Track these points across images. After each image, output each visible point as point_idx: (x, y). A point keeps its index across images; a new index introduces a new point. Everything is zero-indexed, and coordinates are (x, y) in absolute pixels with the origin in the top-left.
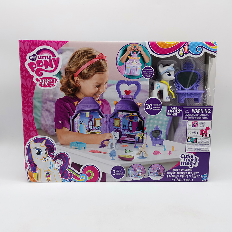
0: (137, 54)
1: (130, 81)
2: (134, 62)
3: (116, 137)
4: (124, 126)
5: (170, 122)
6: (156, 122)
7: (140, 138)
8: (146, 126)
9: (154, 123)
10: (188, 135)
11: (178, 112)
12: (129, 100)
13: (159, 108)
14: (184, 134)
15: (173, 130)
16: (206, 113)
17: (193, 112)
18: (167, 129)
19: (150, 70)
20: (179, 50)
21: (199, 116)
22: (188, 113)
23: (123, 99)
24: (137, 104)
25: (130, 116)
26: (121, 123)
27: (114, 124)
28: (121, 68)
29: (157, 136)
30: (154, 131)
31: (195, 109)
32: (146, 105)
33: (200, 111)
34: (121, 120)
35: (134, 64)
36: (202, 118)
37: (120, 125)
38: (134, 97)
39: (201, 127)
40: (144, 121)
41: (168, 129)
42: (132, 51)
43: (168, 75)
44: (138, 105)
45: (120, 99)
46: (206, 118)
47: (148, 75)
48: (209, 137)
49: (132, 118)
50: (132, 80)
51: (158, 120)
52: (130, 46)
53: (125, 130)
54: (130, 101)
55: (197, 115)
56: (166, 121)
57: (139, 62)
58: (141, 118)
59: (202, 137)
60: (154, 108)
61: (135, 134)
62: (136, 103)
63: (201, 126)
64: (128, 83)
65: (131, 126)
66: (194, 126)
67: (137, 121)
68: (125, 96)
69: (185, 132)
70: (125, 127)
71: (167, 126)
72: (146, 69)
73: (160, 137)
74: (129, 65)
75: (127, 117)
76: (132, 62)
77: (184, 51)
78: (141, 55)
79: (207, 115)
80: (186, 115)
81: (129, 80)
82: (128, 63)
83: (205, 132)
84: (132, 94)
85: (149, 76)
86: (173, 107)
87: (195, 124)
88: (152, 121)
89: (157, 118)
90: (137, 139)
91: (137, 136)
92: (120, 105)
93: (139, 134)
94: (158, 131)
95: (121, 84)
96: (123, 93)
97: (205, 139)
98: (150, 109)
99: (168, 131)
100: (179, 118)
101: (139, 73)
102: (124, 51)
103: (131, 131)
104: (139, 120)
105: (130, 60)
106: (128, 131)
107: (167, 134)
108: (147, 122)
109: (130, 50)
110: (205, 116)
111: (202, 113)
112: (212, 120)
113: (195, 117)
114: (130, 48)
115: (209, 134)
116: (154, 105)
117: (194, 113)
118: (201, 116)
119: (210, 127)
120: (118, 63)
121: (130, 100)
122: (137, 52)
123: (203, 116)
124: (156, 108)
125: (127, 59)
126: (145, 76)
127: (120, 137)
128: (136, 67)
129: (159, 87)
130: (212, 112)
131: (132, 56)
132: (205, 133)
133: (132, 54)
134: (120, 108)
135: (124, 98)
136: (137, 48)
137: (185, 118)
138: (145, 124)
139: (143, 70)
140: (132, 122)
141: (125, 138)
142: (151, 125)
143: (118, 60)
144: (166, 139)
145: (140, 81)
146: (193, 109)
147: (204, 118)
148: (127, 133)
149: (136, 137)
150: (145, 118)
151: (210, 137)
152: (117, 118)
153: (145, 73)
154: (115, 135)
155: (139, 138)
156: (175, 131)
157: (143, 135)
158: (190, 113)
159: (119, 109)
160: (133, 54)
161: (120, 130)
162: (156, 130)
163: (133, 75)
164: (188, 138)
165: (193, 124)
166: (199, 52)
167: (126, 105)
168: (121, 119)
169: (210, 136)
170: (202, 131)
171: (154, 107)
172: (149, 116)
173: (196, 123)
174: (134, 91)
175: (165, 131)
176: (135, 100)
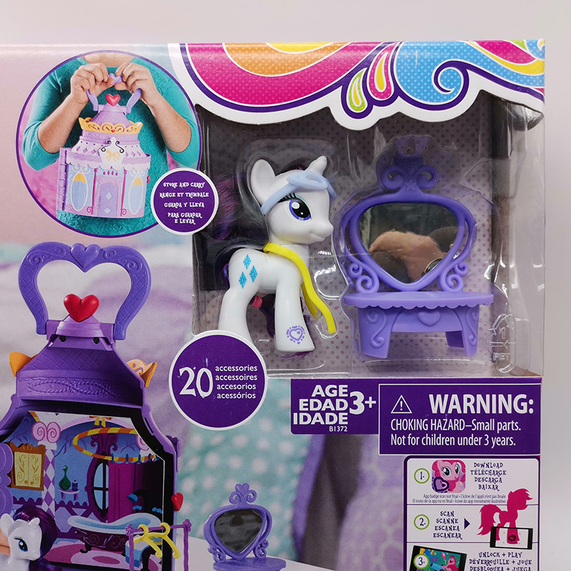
0: (124, 109)
1: (93, 248)
2: (113, 147)
3: (24, 547)
4: (64, 484)
5: (314, 463)
6: (235, 463)
7: (154, 552)
8: (184, 486)
9: (224, 471)
10: (415, 537)
11: (355, 407)
12: (90, 345)
13: (251, 392)
14: (390, 531)
15: (328, 506)
16: (504, 417)
17: (434, 411)
18: (296, 504)
19: (196, 190)
20: (345, 84)
21: (467, 433)
22: (408, 417)
23: (59, 344)
24: (132, 369)
25: (96, 431)
26: (50, 472)
27: (12, 474)
28: (41, 179)
29: (248, 541)
30: (230, 513)
31: (443, 391)
32: (182, 371)
33: (475, 405)
34: (50, 456)
35: (111, 159)
36: (483, 441)
37: (45, 481)
38: (117, 330)
39: (481, 492)
40: (170, 459)
41: (304, 504)
42: (99, 89)
43: (296, 213)
44: (138, 374)
45: (43, 341)
46: (505, 441)
47: (187, 215)
48: (530, 547)
49: (105, 443)
50: (104, 243)
51: (248, 453)
52: (89, 68)
53: (70, 508)
54: (92, 351)
55: (457, 425)
56: (290, 460)
57: (137, 148)
58: (153, 442)
59: (493, 545)
60: (221, 392)
61: (123, 532)
62: (129, 364)
63: (482, 483)
64: (83, 259)
65: (104, 489)
66: (442, 484)
67: (135, 459)
68: (68, 325)
69: (395, 521)
70: (69, 495)
71: (299, 488)
72: (174, 185)
73: (263, 545)
74: (85, 163)
75: (80, 439)
76: (98, 146)
77: (373, 88)
78: (143, 111)
79: (514, 425)
80: (400, 424)
81: (87, 241)
82: (81, 152)
83: (504, 517)
84: (105, 316)
85: (190, 218)
86: (324, 383)
87: (447, 473)
88: (213, 460)
89: (240, 441)
90: (138, 557)
91: (140, 542)
92: (39, 372)
93: (146, 529)
94: (250, 511)
95: (45, 262)
96: (57, 312)
97: (506, 558)
98: (204, 394)
99: (303, 516)
100: (359, 445)
101: (136, 203)
102: (59, 93)
103: (103, 515)
104: (146, 452)
105: (92, 139)
106: (86, 515)
107: (301, 530)
108: (186, 463)
109: (87, 87)
110: (503, 434)
111: (483, 417)
112: (542, 455)
113: (445, 434)
114: (84, 75)
115: (531, 531)
116: (224, 373)
117: (439, 416)
118: (478, 434)
119: (532, 493)
120: (25, 156)
121: (96, 347)
122: (125, 96)
123: (493, 434)
124: (236, 391)
125: (75, 135)
126: (169, 223)
127: (46, 545)
128: (121, 175)
129: (253, 274)
130: (537, 407)
131: (99, 119)
132: (507, 525)
133: (97, 107)
134: (43, 387)
135: (63, 338)
136: (122, 76)
137: (395, 440)
138: (177, 475)
139: (161, 189)
140: (106, 462)
141: (73, 550)
142: (209, 482)
143: (26, 137)
144: (294, 554)
145: (146, 246)
146: (436, 391)
147: (496, 441)
148: (86, 524)
149: (132, 544)
150: (175, 441)
151: (534, 546)
152: (30, 442)
153: (171, 205)
154: (18, 532)
155: (149, 551)
156: (341, 514)
157: (171, 535)
158: (421, 417)
159: (36, 394)
160: (101, 108)
161: (44, 507)
162: (236, 506)
163: (107, 213)
164: (416, 550)
165: (437, 477)
166: (452, 95)
167: (75, 373)
168: (51, 446)
169: (535, 539)
170: (488, 511)
171: (220, 382)
172: (198, 434)
173: (452, 468)
174: (112, 300)
175: (288, 515)
176: (120, 348)
